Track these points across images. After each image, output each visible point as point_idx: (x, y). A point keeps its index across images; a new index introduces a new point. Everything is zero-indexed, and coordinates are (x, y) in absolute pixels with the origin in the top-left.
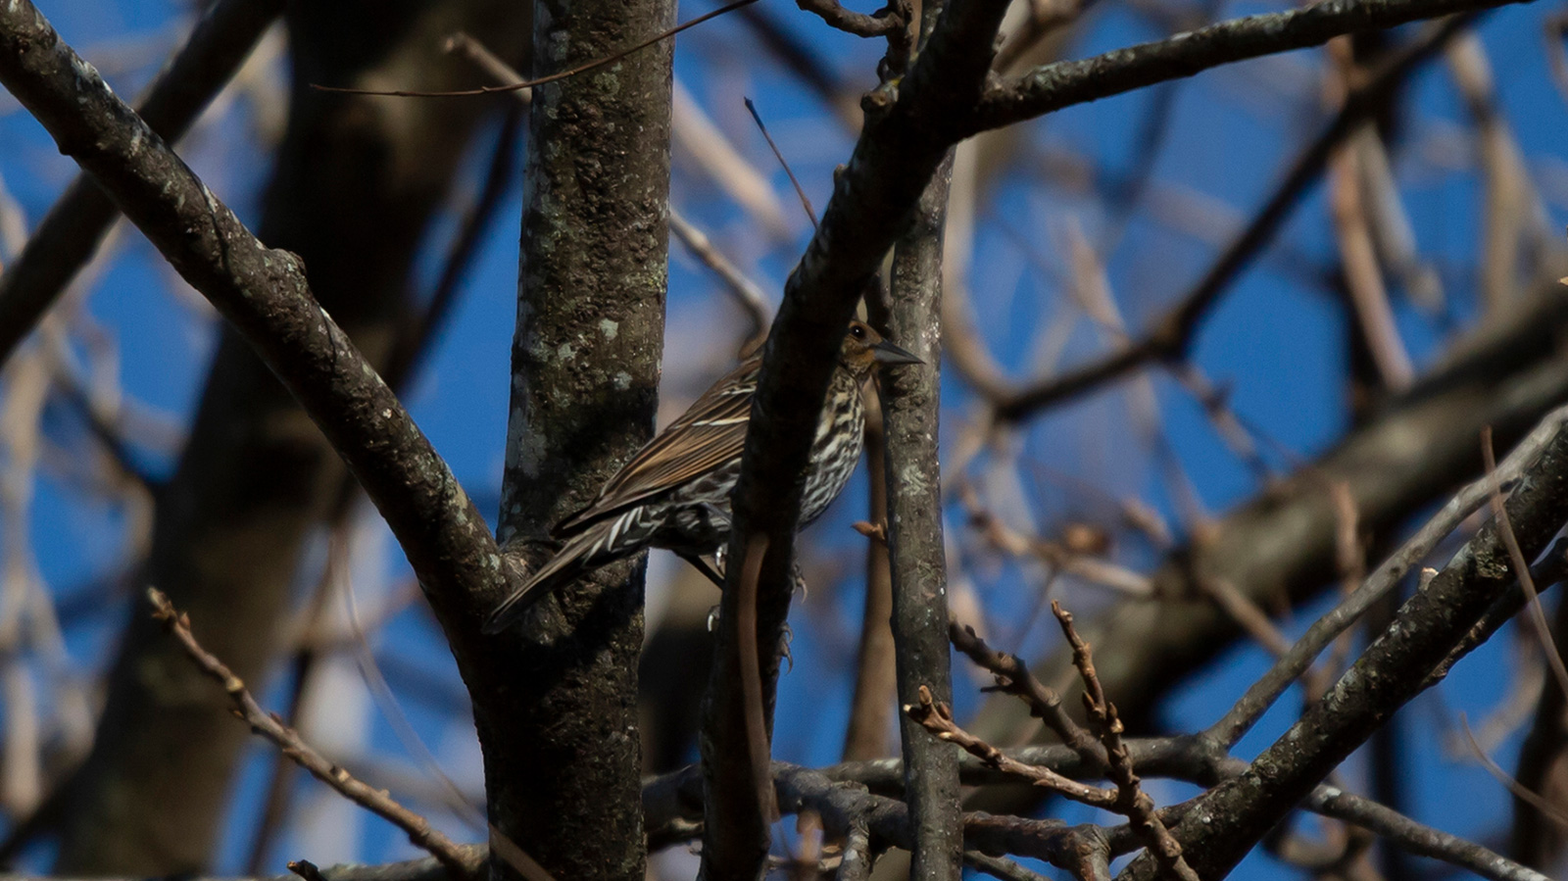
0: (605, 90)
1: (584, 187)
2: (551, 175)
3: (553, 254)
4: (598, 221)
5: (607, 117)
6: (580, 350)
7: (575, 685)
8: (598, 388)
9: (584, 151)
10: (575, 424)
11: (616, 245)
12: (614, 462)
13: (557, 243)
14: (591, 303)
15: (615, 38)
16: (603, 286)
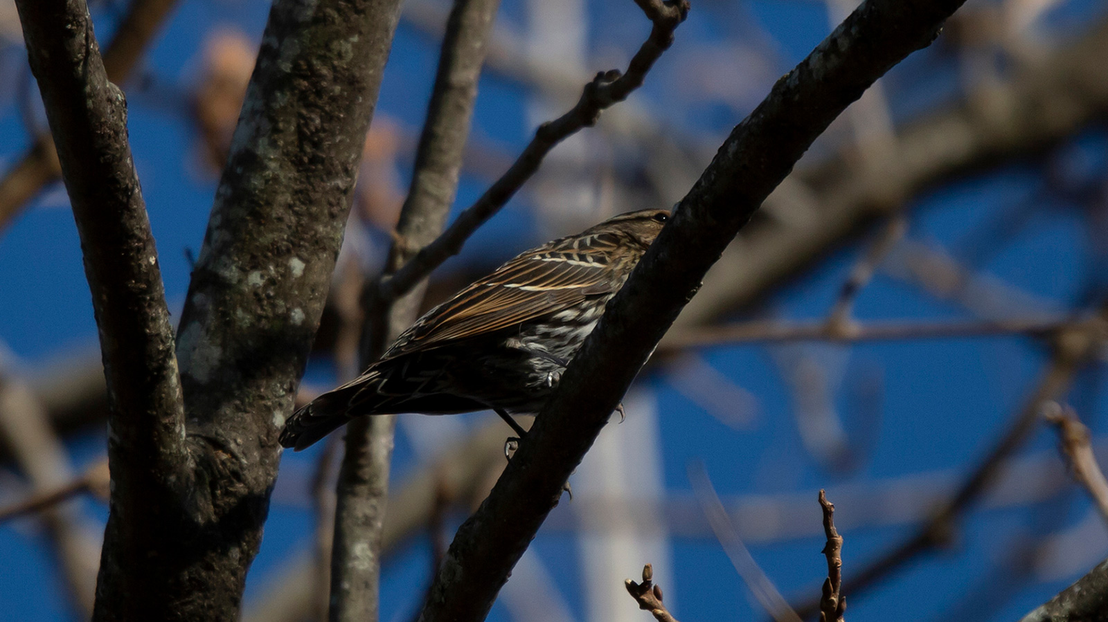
0: (340, 56)
1: (302, 137)
2: (273, 121)
3: (262, 191)
4: (307, 170)
5: (336, 80)
6: (269, 280)
7: (209, 568)
8: (277, 316)
9: (308, 106)
10: (250, 343)
11: (318, 196)
12: (276, 385)
13: (267, 182)
14: (288, 240)
15: (358, 12)
16: (299, 229)
